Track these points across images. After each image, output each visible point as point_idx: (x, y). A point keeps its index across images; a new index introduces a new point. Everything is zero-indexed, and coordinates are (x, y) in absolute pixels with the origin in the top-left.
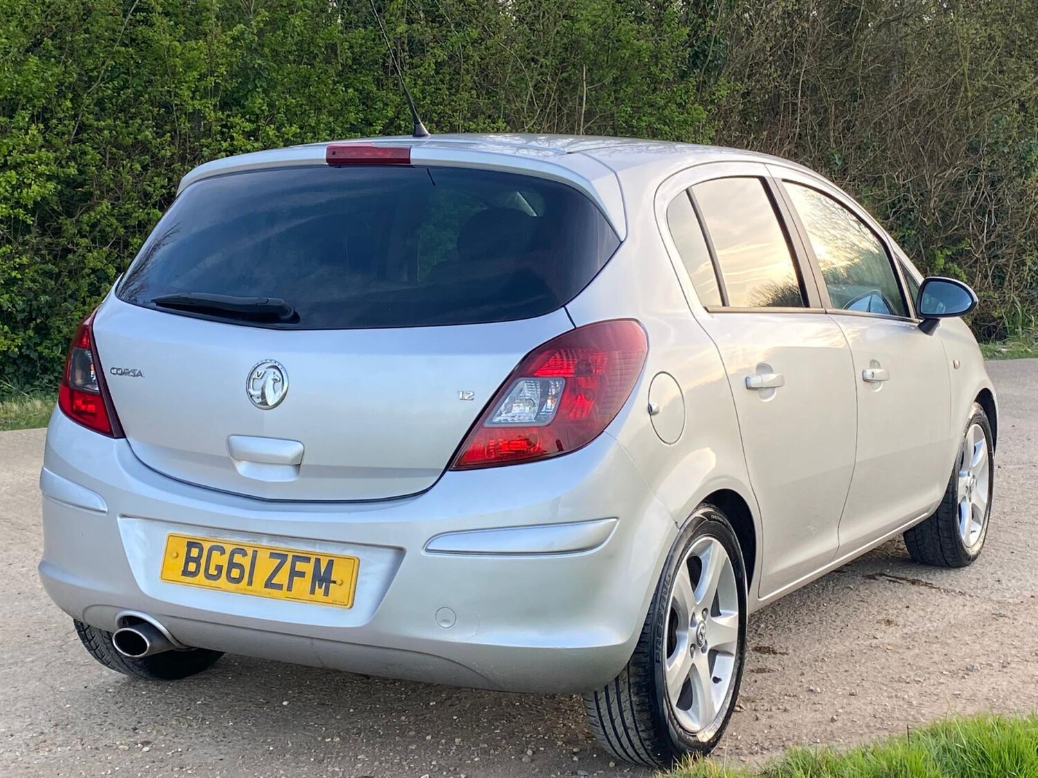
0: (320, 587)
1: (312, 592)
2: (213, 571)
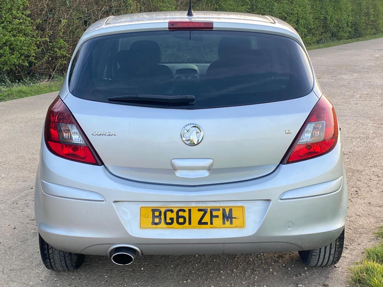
0: (228, 221)
1: (224, 223)
2: (168, 221)
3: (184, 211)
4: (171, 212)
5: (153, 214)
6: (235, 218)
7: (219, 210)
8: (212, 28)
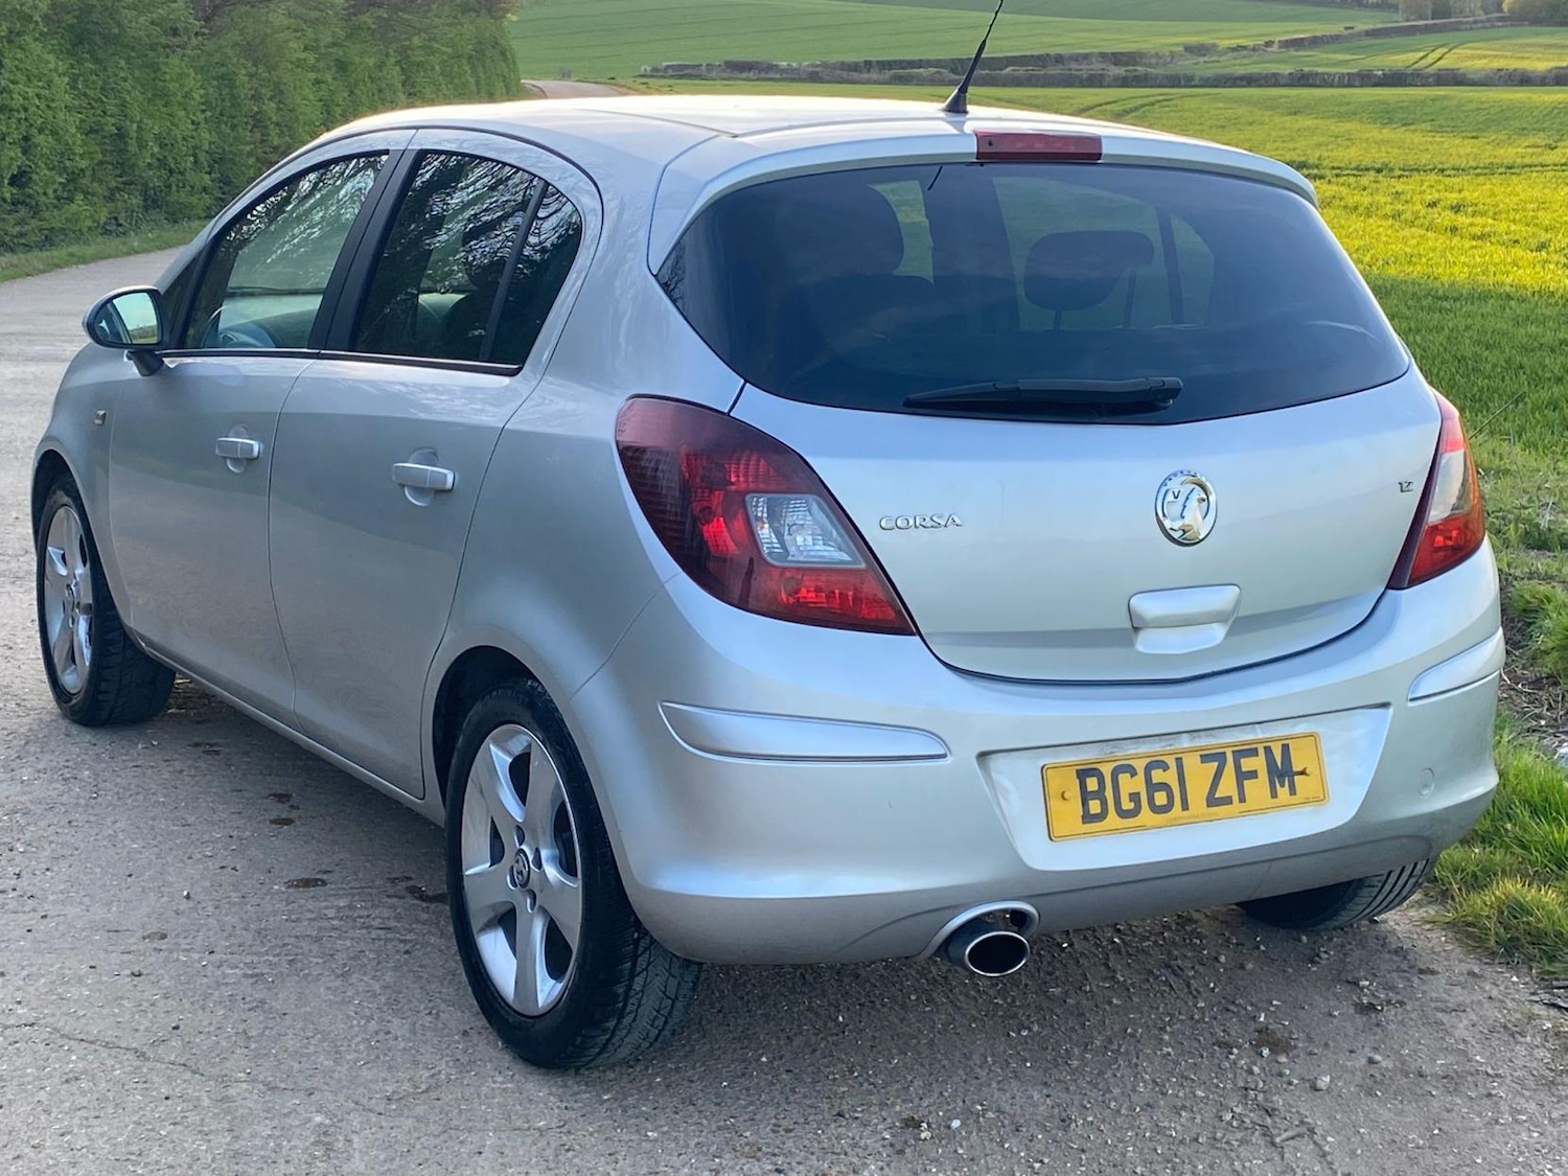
0: (1282, 785)
1: (1274, 795)
2: (1127, 805)
3: (1166, 767)
4: (1128, 775)
5: (1083, 786)
6: (1303, 773)
7: (1254, 752)
8: (1099, 156)
